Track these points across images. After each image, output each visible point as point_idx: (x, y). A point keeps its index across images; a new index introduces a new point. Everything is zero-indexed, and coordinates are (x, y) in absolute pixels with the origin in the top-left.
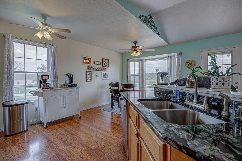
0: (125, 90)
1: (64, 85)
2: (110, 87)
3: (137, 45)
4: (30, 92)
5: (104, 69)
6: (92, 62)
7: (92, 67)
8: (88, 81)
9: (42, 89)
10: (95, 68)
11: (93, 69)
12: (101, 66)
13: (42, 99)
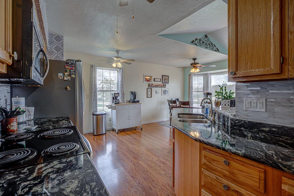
0: (182, 107)
1: (130, 101)
2: (169, 104)
3: (196, 61)
4: (107, 106)
5: (164, 85)
6: (153, 80)
7: (152, 84)
8: (149, 97)
9: (115, 104)
10: (155, 85)
11: (153, 86)
12: (161, 83)
13: (114, 111)
